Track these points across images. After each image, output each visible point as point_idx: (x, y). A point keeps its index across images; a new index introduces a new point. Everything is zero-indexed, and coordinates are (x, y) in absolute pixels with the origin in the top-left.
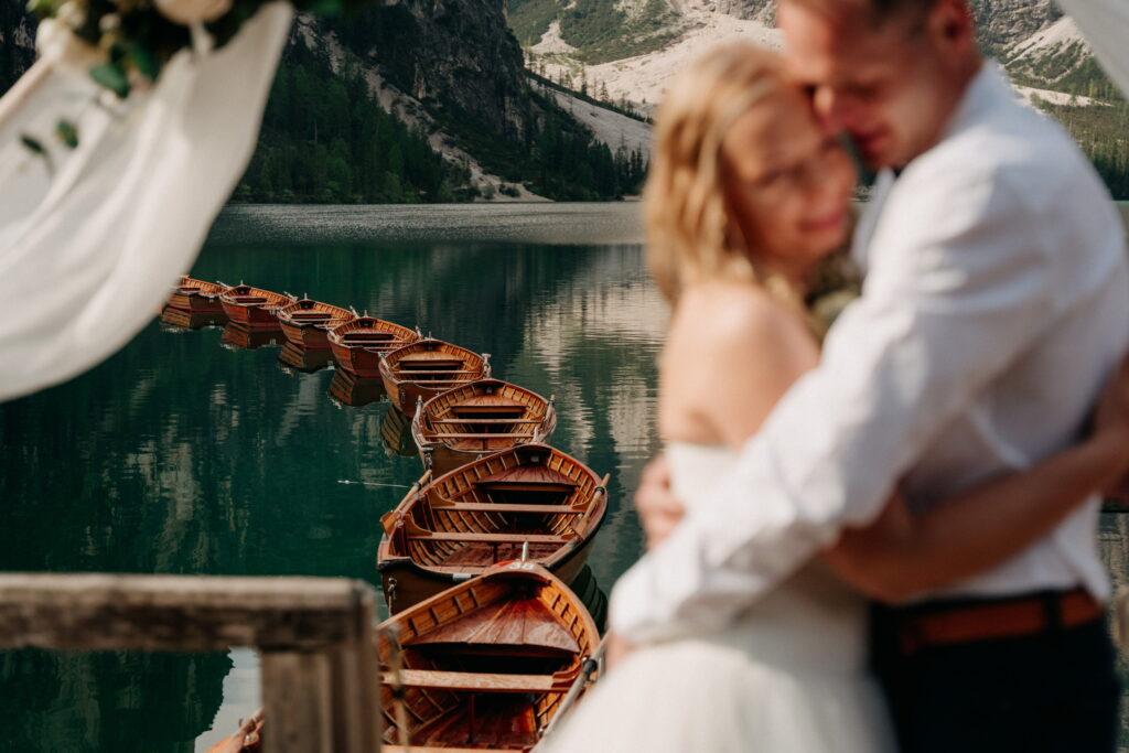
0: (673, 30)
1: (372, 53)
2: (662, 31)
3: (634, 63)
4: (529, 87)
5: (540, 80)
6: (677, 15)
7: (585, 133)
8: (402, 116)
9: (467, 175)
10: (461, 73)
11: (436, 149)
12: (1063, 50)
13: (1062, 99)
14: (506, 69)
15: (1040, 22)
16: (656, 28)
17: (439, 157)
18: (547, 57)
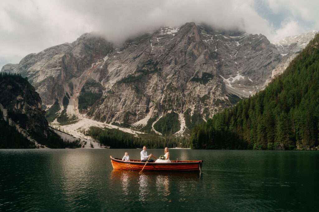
0: (77, 120)
1: (18, 122)
2: (75, 120)
3: (70, 126)
4: (49, 129)
5: (51, 128)
6: (78, 118)
7: (59, 137)
8: (23, 133)
9: (34, 144)
10: (36, 126)
11: (29, 139)
12: (140, 125)
13: (140, 133)
14: (44, 125)
15: (136, 121)
16: (74, 120)
17: (29, 140)
18: (54, 124)
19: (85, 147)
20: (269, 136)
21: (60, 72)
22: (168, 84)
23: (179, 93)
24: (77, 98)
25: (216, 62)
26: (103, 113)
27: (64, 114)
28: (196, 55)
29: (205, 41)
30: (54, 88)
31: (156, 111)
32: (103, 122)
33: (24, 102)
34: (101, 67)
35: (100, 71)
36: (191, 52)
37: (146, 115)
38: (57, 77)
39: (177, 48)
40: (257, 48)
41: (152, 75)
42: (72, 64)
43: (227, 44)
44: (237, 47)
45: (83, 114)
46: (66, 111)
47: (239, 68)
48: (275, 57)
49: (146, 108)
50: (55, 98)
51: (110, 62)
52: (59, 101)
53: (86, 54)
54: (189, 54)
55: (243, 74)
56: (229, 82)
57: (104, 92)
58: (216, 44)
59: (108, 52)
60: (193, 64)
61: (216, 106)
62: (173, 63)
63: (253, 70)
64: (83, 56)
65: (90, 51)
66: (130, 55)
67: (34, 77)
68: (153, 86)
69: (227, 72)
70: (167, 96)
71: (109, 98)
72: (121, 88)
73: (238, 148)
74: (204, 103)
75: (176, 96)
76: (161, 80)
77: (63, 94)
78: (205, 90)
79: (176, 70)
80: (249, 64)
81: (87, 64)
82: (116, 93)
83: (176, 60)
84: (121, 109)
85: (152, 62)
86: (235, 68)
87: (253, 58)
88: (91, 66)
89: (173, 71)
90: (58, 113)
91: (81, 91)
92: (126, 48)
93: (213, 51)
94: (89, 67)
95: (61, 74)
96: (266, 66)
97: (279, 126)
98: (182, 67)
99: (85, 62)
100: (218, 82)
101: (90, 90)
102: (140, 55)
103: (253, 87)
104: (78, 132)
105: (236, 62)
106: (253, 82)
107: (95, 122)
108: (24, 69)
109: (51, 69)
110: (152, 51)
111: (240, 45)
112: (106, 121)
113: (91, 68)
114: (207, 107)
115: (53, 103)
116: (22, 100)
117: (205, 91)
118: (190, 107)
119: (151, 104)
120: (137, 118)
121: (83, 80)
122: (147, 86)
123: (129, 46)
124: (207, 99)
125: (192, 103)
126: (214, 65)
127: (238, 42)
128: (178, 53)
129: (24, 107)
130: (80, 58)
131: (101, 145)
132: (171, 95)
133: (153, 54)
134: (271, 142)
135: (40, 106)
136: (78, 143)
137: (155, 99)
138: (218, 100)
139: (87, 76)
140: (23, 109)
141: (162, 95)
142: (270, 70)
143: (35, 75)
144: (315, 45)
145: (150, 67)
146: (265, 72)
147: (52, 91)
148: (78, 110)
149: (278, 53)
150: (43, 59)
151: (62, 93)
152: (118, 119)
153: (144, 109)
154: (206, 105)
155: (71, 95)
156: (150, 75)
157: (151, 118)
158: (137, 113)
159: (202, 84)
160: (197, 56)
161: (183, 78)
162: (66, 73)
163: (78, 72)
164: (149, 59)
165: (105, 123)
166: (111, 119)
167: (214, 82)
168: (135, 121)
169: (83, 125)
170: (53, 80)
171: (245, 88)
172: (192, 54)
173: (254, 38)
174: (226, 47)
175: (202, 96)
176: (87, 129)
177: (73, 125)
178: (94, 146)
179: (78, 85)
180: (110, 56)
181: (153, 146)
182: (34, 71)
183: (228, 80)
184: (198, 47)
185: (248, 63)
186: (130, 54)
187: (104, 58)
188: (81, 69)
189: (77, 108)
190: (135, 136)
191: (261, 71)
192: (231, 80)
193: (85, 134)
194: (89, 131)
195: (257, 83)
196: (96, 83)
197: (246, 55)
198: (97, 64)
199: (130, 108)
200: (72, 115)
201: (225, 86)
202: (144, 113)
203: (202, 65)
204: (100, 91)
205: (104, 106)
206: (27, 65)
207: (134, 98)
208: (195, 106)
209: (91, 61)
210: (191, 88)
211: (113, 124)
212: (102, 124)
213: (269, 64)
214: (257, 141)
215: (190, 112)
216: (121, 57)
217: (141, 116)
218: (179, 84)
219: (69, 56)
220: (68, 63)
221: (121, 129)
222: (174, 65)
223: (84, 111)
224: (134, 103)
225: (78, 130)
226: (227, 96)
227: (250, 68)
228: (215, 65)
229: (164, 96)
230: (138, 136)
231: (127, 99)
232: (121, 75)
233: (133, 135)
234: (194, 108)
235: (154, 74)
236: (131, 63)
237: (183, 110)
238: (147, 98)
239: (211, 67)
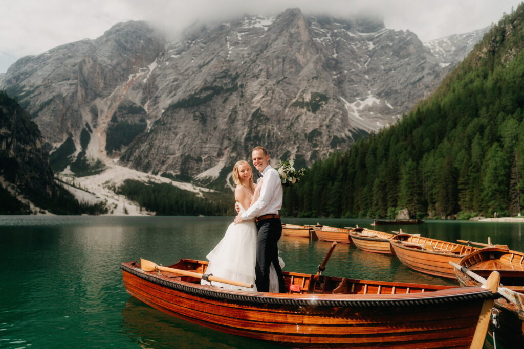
0: (103, 169)
2: (100, 169)
3: (91, 177)
4: (55, 183)
5: (59, 180)
6: (104, 165)
7: (72, 196)
9: (29, 207)
10: (32, 178)
11: (20, 199)
12: (207, 178)
13: (207, 190)
14: (47, 177)
15: (202, 171)
16: (98, 168)
17: (20, 202)
18: (65, 176)
19: (114, 213)
20: (391, 198)
21: (75, 89)
22: (254, 110)
23: (272, 126)
24: (105, 131)
25: (334, 75)
26: (147, 157)
27: (82, 159)
28: (301, 63)
29: (318, 39)
30: (66, 114)
31: (234, 155)
32: (147, 172)
33: (12, 139)
34: (145, 81)
35: (143, 87)
36: (294, 58)
37: (218, 162)
38: (71, 96)
39: (270, 52)
40: (401, 53)
41: (229, 95)
42: (96, 75)
43: (353, 46)
44: (370, 51)
45: (114, 158)
46: (85, 153)
47: (372, 85)
48: (431, 69)
49: (217, 149)
50: (67, 131)
51: (159, 72)
52: (74, 136)
53: (120, 58)
54: (290, 61)
55: (379, 95)
56: (355, 108)
57: (149, 122)
58: (336, 45)
59: (157, 55)
60: (296, 77)
61: (331, 148)
62: (263, 76)
63: (393, 89)
64: (115, 62)
65: (125, 53)
66: (193, 61)
67: (32, 95)
68: (230, 113)
69: (351, 91)
70: (253, 130)
71: (156, 133)
72: (176, 116)
73: (346, 215)
74: (312, 142)
75: (267, 131)
76: (243, 104)
77: (81, 126)
78: (314, 121)
79: (268, 87)
80: (388, 79)
81: (121, 75)
82: (168, 125)
83: (267, 71)
84: (176, 152)
85: (229, 73)
86: (365, 85)
87: (395, 70)
88: (128, 79)
89: (263, 89)
90: (71, 157)
91: (111, 121)
92: (186, 49)
93: (330, 57)
94: (125, 80)
95: (77, 92)
96: (415, 83)
97: (403, 182)
98: (278, 82)
99: (118, 71)
100: (336, 108)
101: (126, 118)
102: (209, 62)
103: (393, 117)
104: (104, 188)
105: (367, 77)
106: (394, 109)
107: (134, 171)
108: (14, 81)
109: (60, 83)
110: (229, 55)
111: (374, 48)
112: (152, 171)
113: (128, 82)
114: (318, 149)
115: (63, 140)
116: (9, 136)
117: (315, 123)
118: (290, 149)
119: (226, 143)
120: (203, 166)
121: (115, 102)
122: (219, 113)
123: (192, 45)
124: (317, 135)
125: (292, 142)
126: (331, 80)
127: (371, 43)
128: (271, 59)
129: (12, 147)
130: (110, 65)
131: (141, 210)
132: (259, 128)
133: (231, 60)
134: (393, 206)
135: (39, 145)
136: (103, 206)
137: (232, 135)
138: (335, 137)
139: (120, 96)
140: (10, 149)
141: (244, 129)
142: (421, 90)
143: (33, 92)
144: (482, 52)
145: (225, 82)
146: (412, 92)
147: (63, 119)
148: (105, 152)
149: (434, 63)
150: (47, 65)
151: (78, 124)
152: (172, 166)
153: (215, 151)
154: (315, 145)
155: (95, 126)
156: (225, 95)
157: (225, 167)
158: (203, 158)
159: (309, 110)
160: (303, 66)
161: (280, 101)
162: (86, 89)
163: (105, 88)
164: (224, 68)
165: (150, 174)
166: (161, 167)
167: (329, 108)
168: (199, 171)
169: (113, 177)
170: (64, 101)
171: (381, 118)
172: (295, 62)
173: (397, 37)
174: (352, 51)
175: (309, 131)
176: (119, 182)
177: (97, 176)
178: (129, 211)
179: (106, 110)
180: (160, 61)
181: (226, 211)
182: (31, 86)
183: (353, 105)
184: (305, 49)
185: (386, 77)
186: (193, 59)
187: (149, 66)
188: (111, 83)
189: (103, 148)
190: (198, 196)
191: (406, 91)
192: (358, 105)
193: (116, 191)
194: (122, 187)
195: (399, 111)
196: (136, 107)
197: (383, 65)
198: (138, 75)
199: (192, 149)
200: (96, 160)
201: (347, 116)
202: (215, 159)
203: (311, 80)
204: (143, 120)
205: (148, 146)
206: (19, 76)
207: (198, 133)
208: (298, 148)
209: (128, 71)
210: (291, 118)
211: (163, 175)
212: (146, 175)
213: (420, 80)
214: (373, 205)
215: (289, 157)
216: (177, 65)
217: (209, 162)
218: (272, 111)
219: (91, 62)
220: (88, 73)
221: (176, 184)
222: (266, 79)
223: (116, 153)
224: (198, 141)
225: (105, 186)
226: (349, 131)
227: (390, 86)
228: (334, 80)
229: (246, 130)
230: (203, 196)
231: (187, 134)
232: (178, 94)
233: (194, 194)
234: (296, 150)
235: (231, 94)
236: (194, 75)
237: (278, 153)
238: (220, 134)
239: (324, 84)
